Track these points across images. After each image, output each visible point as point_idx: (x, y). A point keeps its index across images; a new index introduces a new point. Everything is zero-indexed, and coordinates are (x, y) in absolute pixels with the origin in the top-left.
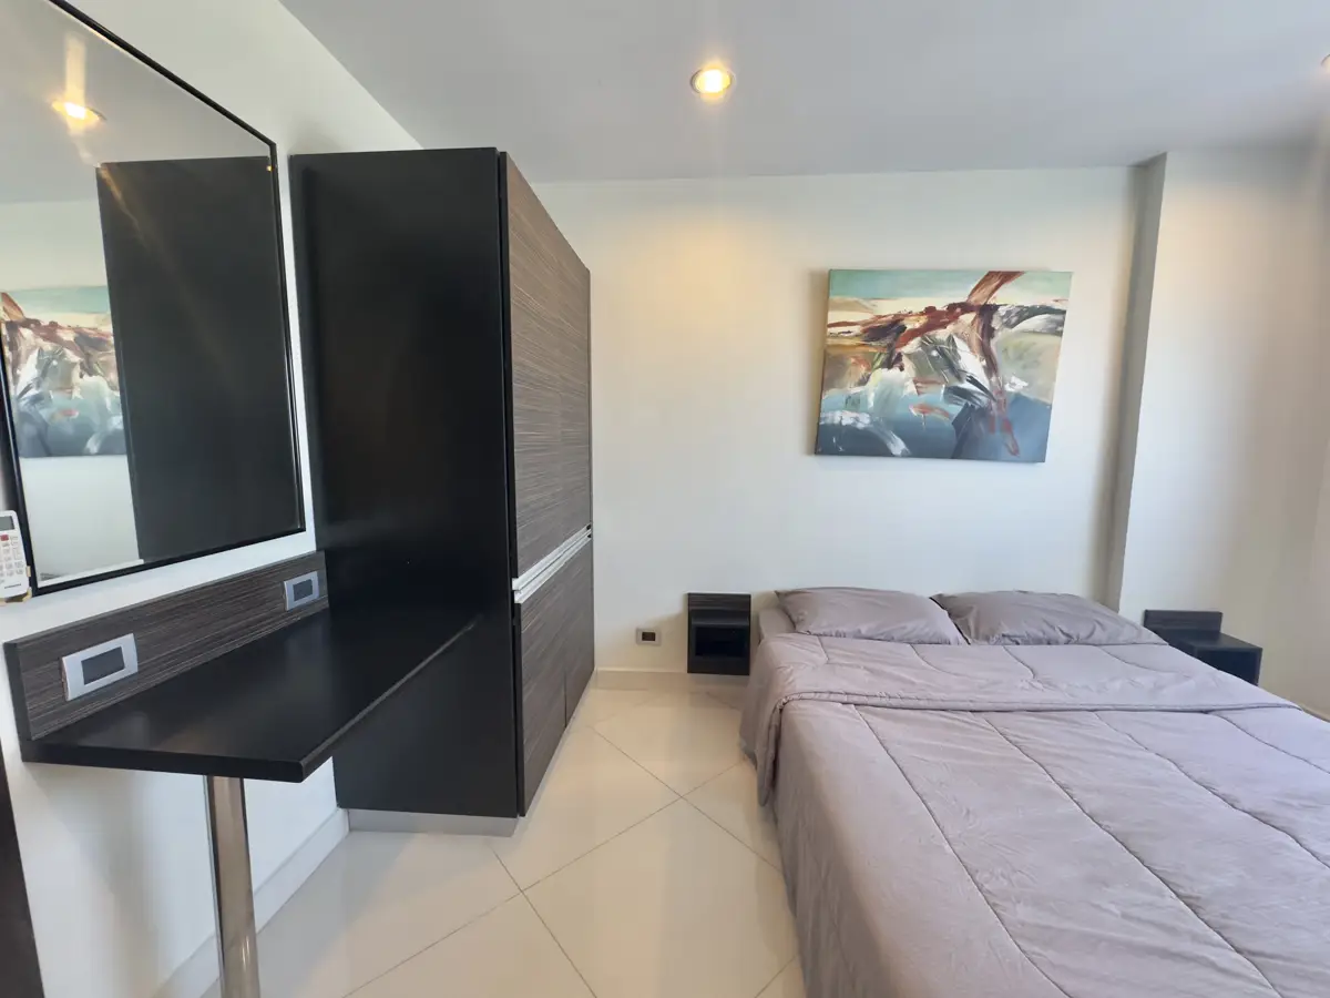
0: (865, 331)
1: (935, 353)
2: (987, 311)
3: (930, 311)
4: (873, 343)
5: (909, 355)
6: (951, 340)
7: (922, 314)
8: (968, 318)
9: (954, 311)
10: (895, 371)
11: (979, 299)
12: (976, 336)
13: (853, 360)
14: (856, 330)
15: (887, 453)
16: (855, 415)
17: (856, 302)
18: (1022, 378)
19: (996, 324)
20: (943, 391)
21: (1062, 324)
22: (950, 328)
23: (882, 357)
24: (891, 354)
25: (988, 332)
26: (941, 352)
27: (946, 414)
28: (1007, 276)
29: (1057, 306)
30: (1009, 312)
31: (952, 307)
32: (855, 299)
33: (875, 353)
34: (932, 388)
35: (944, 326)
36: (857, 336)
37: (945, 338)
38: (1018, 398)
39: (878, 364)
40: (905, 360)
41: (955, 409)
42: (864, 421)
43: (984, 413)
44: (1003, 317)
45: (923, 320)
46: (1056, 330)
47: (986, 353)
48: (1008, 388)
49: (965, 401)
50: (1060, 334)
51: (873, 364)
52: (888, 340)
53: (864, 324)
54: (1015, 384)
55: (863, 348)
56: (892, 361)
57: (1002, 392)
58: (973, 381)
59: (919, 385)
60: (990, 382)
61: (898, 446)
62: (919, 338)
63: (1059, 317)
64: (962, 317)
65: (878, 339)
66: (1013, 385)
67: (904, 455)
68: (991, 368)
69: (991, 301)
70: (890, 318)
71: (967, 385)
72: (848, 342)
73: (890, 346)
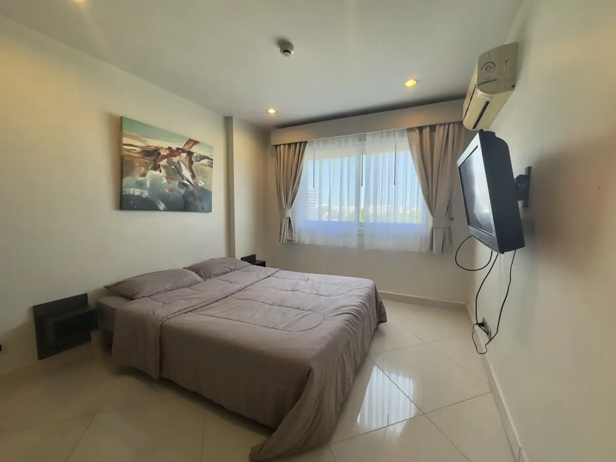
0: (142, 151)
1: (173, 167)
2: (190, 154)
3: (170, 148)
4: (147, 158)
5: (163, 166)
7: (166, 149)
8: (184, 155)
9: (179, 151)
10: (157, 173)
11: (186, 148)
12: (187, 163)
13: (138, 164)
14: (138, 150)
15: (157, 209)
16: (141, 191)
17: (137, 136)
18: (203, 182)
19: (193, 159)
20: (177, 183)
21: (212, 164)
22: (178, 157)
23: (151, 165)
24: (155, 164)
25: (191, 162)
26: (175, 166)
27: (179, 192)
28: (196, 142)
29: (210, 157)
30: (197, 156)
31: (178, 149)
33: (148, 163)
34: (173, 182)
35: (175, 156)
36: (139, 153)
37: (177, 162)
38: (202, 189)
39: (150, 168)
40: (162, 168)
41: (183, 191)
42: (146, 194)
43: (192, 193)
44: (195, 157)
45: (168, 152)
46: (211, 166)
47: (191, 171)
48: (199, 185)
49: (185, 188)
50: (212, 167)
51: (148, 167)
52: (153, 158)
53: (142, 148)
54: (201, 184)
55: (142, 159)
56: (156, 168)
57: (197, 185)
58: (188, 180)
59: (168, 179)
60: (193, 182)
61: (162, 206)
62: (166, 160)
63: (211, 161)
64: (182, 154)
65: (149, 156)
67: (165, 210)
68: (193, 176)
69: (191, 150)
70: (154, 148)
71: (186, 182)
72: (135, 155)
73: (154, 160)
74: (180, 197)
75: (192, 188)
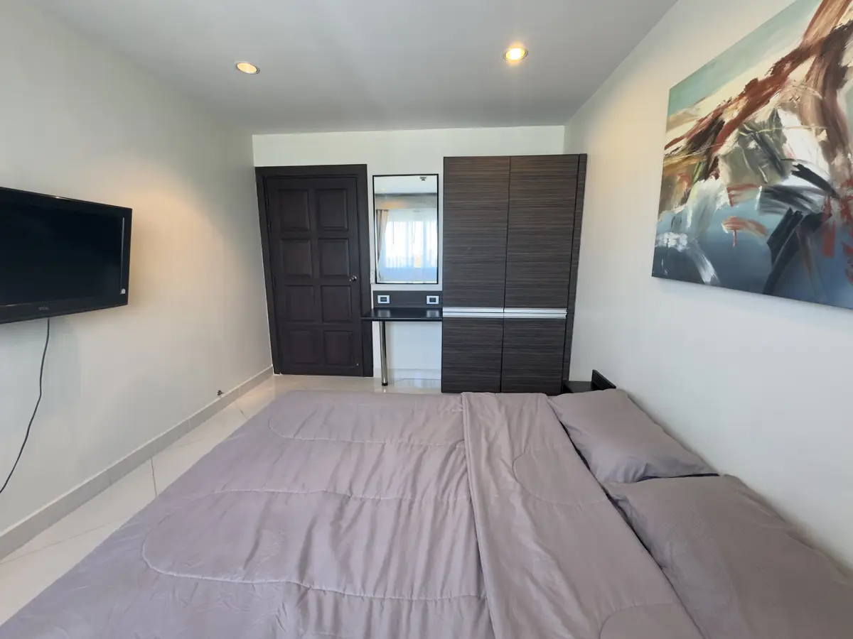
0: (689, 143)
3: (751, 86)
4: (695, 154)
5: (724, 157)
6: (775, 117)
7: (741, 96)
8: (802, 72)
10: (711, 181)
13: (678, 178)
14: (682, 144)
15: (695, 278)
16: (676, 236)
17: (685, 113)
20: (759, 196)
23: (701, 167)
24: (708, 161)
25: (834, 81)
26: (762, 141)
27: (760, 228)
32: (684, 110)
33: (695, 164)
34: (746, 195)
35: (766, 100)
36: (683, 150)
37: (767, 119)
39: (697, 177)
40: (721, 164)
41: (773, 221)
42: (683, 244)
43: (815, 221)
45: (743, 104)
47: (828, 120)
49: (788, 206)
51: (693, 177)
52: (707, 145)
53: (688, 135)
55: (685, 164)
56: (709, 170)
58: (804, 173)
59: (733, 192)
60: (832, 168)
61: (708, 272)
62: (736, 131)
64: (793, 75)
65: (698, 147)
67: (713, 284)
70: (710, 117)
71: (793, 181)
72: (676, 160)
73: (708, 152)
74: (762, 241)
75: (818, 199)
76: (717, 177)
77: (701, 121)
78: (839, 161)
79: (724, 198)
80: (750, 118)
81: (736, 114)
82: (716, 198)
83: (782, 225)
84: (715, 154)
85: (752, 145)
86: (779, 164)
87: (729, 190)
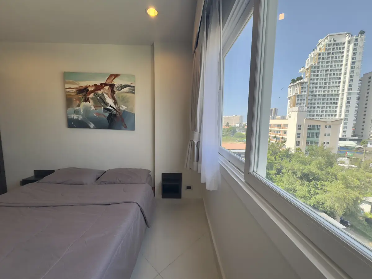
0: (77, 91)
2: (112, 86)
3: (95, 85)
4: (80, 94)
5: (91, 98)
6: (102, 93)
7: (93, 86)
8: (107, 88)
9: (102, 85)
10: (88, 103)
11: (109, 82)
12: (110, 93)
13: (74, 99)
14: (74, 90)
15: (89, 127)
16: (78, 116)
17: (73, 82)
18: (126, 106)
19: (115, 90)
20: (102, 109)
21: (134, 90)
22: (102, 90)
23: (83, 99)
24: (86, 98)
25: (113, 92)
26: (100, 97)
27: (104, 116)
28: (116, 76)
29: (132, 85)
30: (118, 86)
32: (73, 81)
33: (81, 97)
34: (99, 108)
35: (100, 90)
36: (75, 92)
39: (82, 101)
40: (90, 100)
42: (81, 118)
43: (115, 116)
44: (117, 88)
45: (94, 88)
47: (113, 98)
49: (109, 112)
50: (134, 93)
53: (76, 88)
55: (76, 96)
56: (86, 100)
57: (120, 109)
58: (111, 106)
59: (95, 107)
60: (116, 107)
61: (92, 125)
62: (93, 93)
63: (133, 88)
64: (105, 87)
65: (81, 93)
66: (122, 108)
67: (94, 128)
68: (115, 103)
69: (113, 83)
70: (84, 87)
71: (109, 108)
72: (73, 94)
73: (85, 95)
74: (106, 118)
75: (115, 111)
76: (90, 102)
77: (81, 86)
78: (117, 106)
79: (93, 108)
80: (97, 92)
81: (92, 89)
82: (91, 108)
83: (109, 115)
84: (88, 97)
85: (98, 98)
86: (106, 104)
87: (94, 106)
